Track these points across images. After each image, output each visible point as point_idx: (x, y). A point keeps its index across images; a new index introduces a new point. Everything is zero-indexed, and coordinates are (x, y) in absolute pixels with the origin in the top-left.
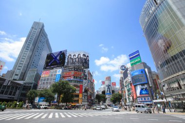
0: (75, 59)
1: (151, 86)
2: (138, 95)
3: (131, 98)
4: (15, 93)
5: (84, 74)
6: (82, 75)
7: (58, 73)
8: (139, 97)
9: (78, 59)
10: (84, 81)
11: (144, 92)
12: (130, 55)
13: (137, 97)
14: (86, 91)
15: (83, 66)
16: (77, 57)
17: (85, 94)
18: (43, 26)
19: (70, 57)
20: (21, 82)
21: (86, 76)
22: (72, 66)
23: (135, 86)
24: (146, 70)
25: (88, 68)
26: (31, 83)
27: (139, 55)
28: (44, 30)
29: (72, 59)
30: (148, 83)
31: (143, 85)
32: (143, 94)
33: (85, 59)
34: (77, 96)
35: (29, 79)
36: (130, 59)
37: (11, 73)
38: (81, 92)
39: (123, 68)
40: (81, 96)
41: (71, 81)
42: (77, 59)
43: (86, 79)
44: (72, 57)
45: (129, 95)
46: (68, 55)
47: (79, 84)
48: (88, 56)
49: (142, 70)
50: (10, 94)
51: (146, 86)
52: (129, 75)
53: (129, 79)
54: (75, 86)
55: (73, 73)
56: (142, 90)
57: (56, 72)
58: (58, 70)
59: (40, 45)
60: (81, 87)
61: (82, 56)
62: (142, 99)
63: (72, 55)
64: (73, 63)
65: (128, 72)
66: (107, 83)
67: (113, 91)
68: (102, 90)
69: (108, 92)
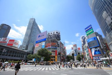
0: (52, 35)
1: (102, 48)
2: (93, 55)
3: (89, 57)
4: (23, 56)
5: (58, 44)
6: (57, 44)
7: (43, 45)
8: (94, 56)
11: (97, 53)
12: (85, 29)
13: (93, 57)
14: (59, 54)
15: (57, 39)
16: (53, 34)
17: (59, 56)
18: (35, 20)
19: (49, 34)
20: (26, 51)
21: (59, 45)
22: (50, 40)
23: (91, 49)
24: (98, 37)
25: (60, 40)
26: (31, 51)
27: (91, 28)
28: (35, 22)
30: (100, 46)
31: (96, 48)
32: (96, 54)
33: (58, 35)
34: (55, 57)
35: (30, 49)
36: (86, 31)
37: (21, 46)
38: (56, 55)
39: (83, 38)
40: (56, 57)
41: (50, 49)
42: (53, 35)
44: (50, 35)
45: (88, 55)
46: (48, 34)
47: (55, 50)
48: (59, 33)
49: (94, 38)
50: (21, 57)
51: (98, 48)
52: (86, 42)
53: (86, 45)
54: (52, 51)
55: (51, 44)
56: (96, 51)
57: (42, 44)
59: (34, 30)
60: (56, 52)
61: (56, 33)
62: (96, 58)
63: (50, 34)
64: (51, 38)
65: (85, 40)
66: (74, 48)
67: (79, 53)
68: (72, 53)
69: (76, 54)
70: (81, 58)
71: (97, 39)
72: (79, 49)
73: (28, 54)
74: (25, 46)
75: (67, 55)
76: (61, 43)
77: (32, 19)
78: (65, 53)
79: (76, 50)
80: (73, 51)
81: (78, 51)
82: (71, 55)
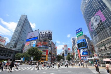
0: (44, 34)
1: (89, 49)
2: (81, 55)
3: (78, 57)
5: (49, 44)
6: (48, 44)
8: (82, 56)
9: (46, 34)
10: (49, 47)
11: (85, 53)
12: (76, 31)
13: (81, 57)
14: (50, 53)
15: (48, 38)
17: (49, 55)
18: (27, 17)
19: (41, 33)
20: (14, 49)
21: (50, 45)
22: (41, 39)
23: (80, 50)
24: (86, 39)
25: (52, 39)
26: (20, 50)
27: (81, 30)
28: (27, 19)
29: (42, 35)
30: (87, 48)
31: (84, 49)
32: (84, 55)
33: (50, 35)
34: (45, 56)
35: (19, 47)
36: (77, 33)
37: (9, 44)
38: (47, 54)
39: (74, 39)
40: (47, 56)
41: (41, 48)
43: (50, 46)
44: (42, 34)
45: (77, 56)
48: (51, 33)
50: (8, 56)
51: (86, 49)
52: (76, 43)
53: (76, 46)
54: (43, 51)
55: (42, 43)
56: (84, 52)
57: (33, 43)
58: (34, 42)
59: (25, 28)
60: (47, 51)
61: (48, 33)
62: (84, 58)
64: (43, 37)
65: (76, 41)
66: (65, 49)
67: (69, 54)
68: (63, 53)
69: (66, 54)
70: (70, 58)
71: (86, 41)
72: (70, 49)
73: (16, 52)
74: (13, 43)
75: (58, 55)
76: (53, 43)
77: (24, 15)
78: (56, 52)
79: (66, 50)
80: (64, 51)
81: (68, 51)
82: (62, 55)
